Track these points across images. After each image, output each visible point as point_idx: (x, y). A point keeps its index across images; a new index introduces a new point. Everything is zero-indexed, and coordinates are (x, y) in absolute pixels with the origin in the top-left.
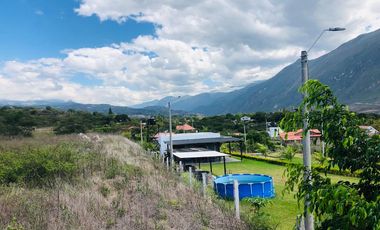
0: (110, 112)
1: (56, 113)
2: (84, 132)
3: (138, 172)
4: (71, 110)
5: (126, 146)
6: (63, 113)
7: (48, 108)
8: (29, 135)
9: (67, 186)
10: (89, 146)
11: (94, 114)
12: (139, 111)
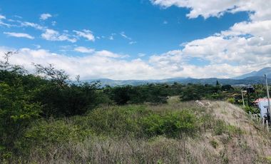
0: (217, 84)
1: (180, 86)
2: (199, 99)
3: (239, 132)
4: (190, 84)
5: (230, 110)
6: (184, 86)
7: (175, 83)
8: (165, 102)
9: (189, 139)
10: (203, 110)
11: (206, 85)
12: (240, 81)
